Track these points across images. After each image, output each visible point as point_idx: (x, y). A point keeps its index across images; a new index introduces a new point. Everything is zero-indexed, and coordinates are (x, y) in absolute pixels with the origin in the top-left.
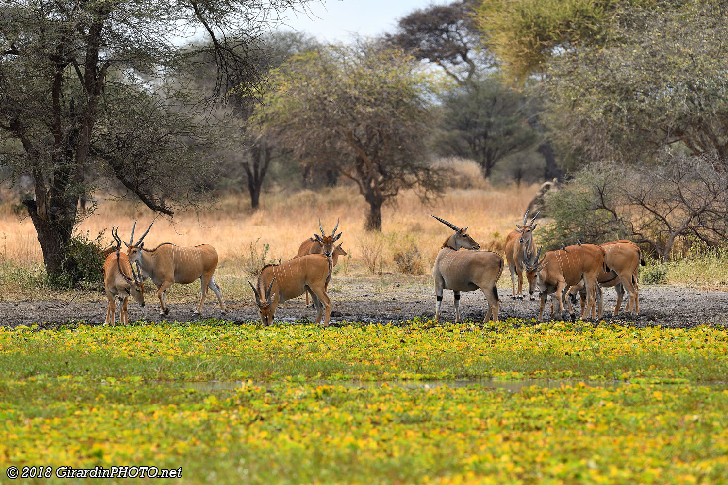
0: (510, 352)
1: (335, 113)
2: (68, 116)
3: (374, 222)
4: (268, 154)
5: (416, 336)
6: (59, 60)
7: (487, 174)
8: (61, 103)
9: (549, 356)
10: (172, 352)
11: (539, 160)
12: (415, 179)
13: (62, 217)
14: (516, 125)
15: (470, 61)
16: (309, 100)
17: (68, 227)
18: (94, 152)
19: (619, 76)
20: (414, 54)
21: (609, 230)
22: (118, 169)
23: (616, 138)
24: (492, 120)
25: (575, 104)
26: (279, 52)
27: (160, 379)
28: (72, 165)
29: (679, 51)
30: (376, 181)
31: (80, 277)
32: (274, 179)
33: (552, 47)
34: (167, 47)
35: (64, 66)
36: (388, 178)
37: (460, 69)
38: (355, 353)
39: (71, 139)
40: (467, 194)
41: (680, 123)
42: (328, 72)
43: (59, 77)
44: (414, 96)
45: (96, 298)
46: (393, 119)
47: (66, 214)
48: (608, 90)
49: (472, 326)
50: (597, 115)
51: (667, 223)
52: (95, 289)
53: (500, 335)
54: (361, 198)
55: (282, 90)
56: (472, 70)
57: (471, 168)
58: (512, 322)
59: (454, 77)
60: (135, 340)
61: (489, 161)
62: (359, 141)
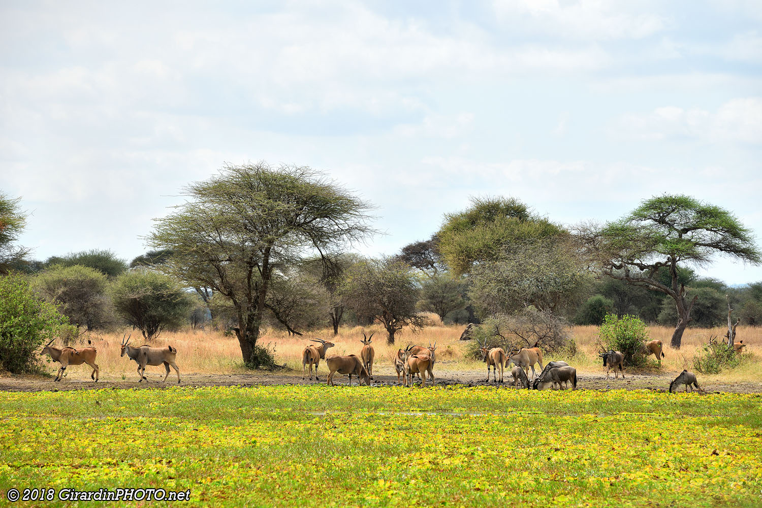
0: (460, 399)
1: (373, 291)
2: (254, 289)
3: (391, 340)
4: (342, 309)
5: (415, 391)
6: (252, 264)
7: (442, 320)
8: (251, 284)
9: (478, 401)
10: (304, 398)
11: (466, 314)
12: (410, 321)
13: (251, 336)
14: (456, 297)
15: (435, 268)
16: (362, 285)
17: (254, 341)
18: (267, 306)
19: (504, 275)
20: (410, 264)
21: (501, 345)
22: (277, 314)
23: (503, 303)
24: (445, 295)
25: (484, 287)
26: (347, 263)
27: (300, 410)
28: (256, 312)
29: (532, 264)
30: (392, 322)
31: (259, 364)
32: (344, 321)
33: (472, 261)
34: (300, 258)
35: (253, 267)
36: (398, 320)
37: (430, 271)
38: (388, 399)
39: (256, 300)
40: (434, 329)
41: (532, 296)
42: (370, 271)
43: (251, 272)
44: (410, 283)
45: (266, 373)
46: (400, 294)
47: (253, 335)
48: (499, 281)
49: (441, 387)
50: (494, 293)
51: (528, 342)
52: (266, 370)
53: (454, 392)
54: (385, 330)
55: (349, 280)
56: (436, 272)
57: (435, 317)
58: (459, 386)
59: (427, 275)
60: (286, 392)
61: (443, 314)
62: (385, 303)
